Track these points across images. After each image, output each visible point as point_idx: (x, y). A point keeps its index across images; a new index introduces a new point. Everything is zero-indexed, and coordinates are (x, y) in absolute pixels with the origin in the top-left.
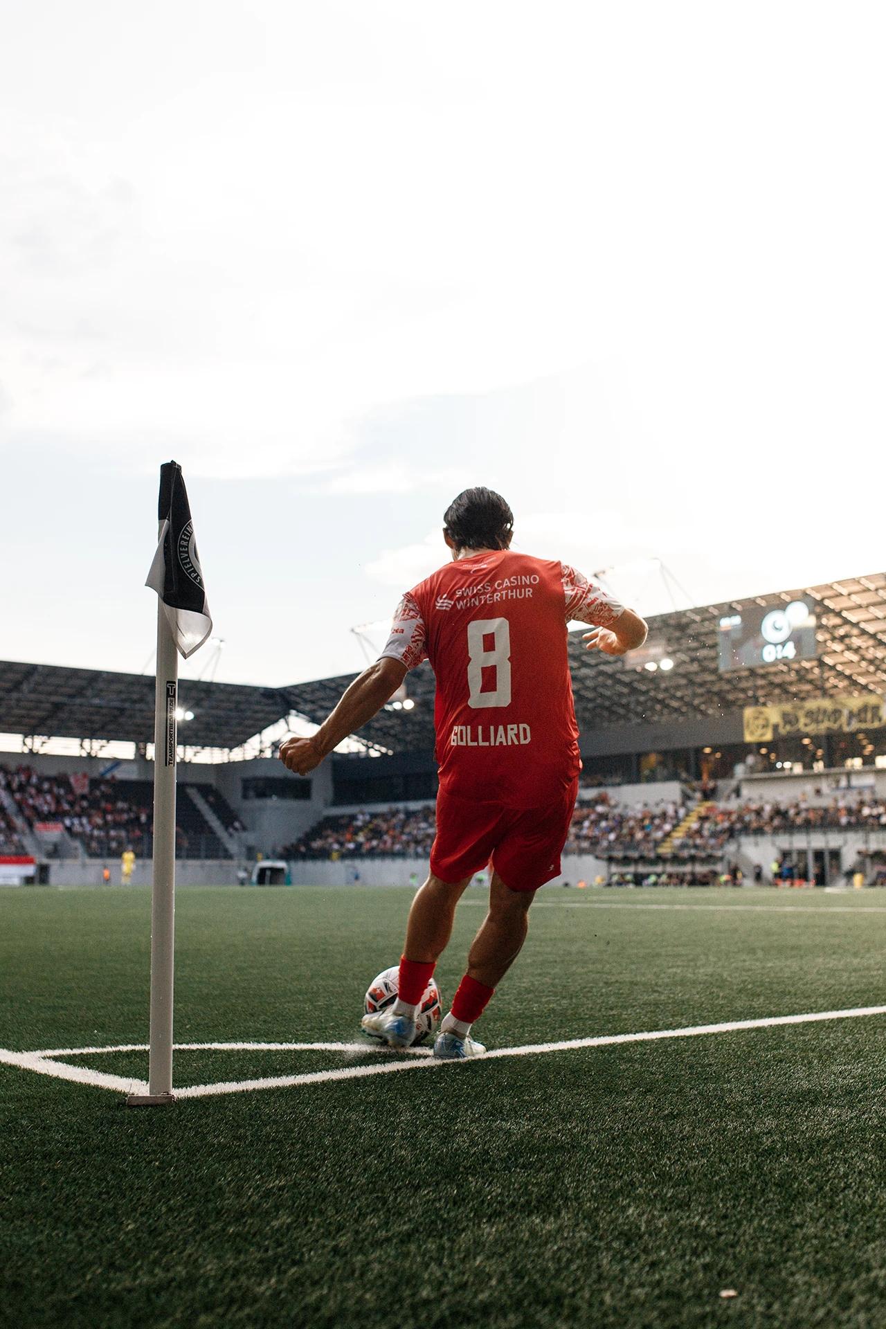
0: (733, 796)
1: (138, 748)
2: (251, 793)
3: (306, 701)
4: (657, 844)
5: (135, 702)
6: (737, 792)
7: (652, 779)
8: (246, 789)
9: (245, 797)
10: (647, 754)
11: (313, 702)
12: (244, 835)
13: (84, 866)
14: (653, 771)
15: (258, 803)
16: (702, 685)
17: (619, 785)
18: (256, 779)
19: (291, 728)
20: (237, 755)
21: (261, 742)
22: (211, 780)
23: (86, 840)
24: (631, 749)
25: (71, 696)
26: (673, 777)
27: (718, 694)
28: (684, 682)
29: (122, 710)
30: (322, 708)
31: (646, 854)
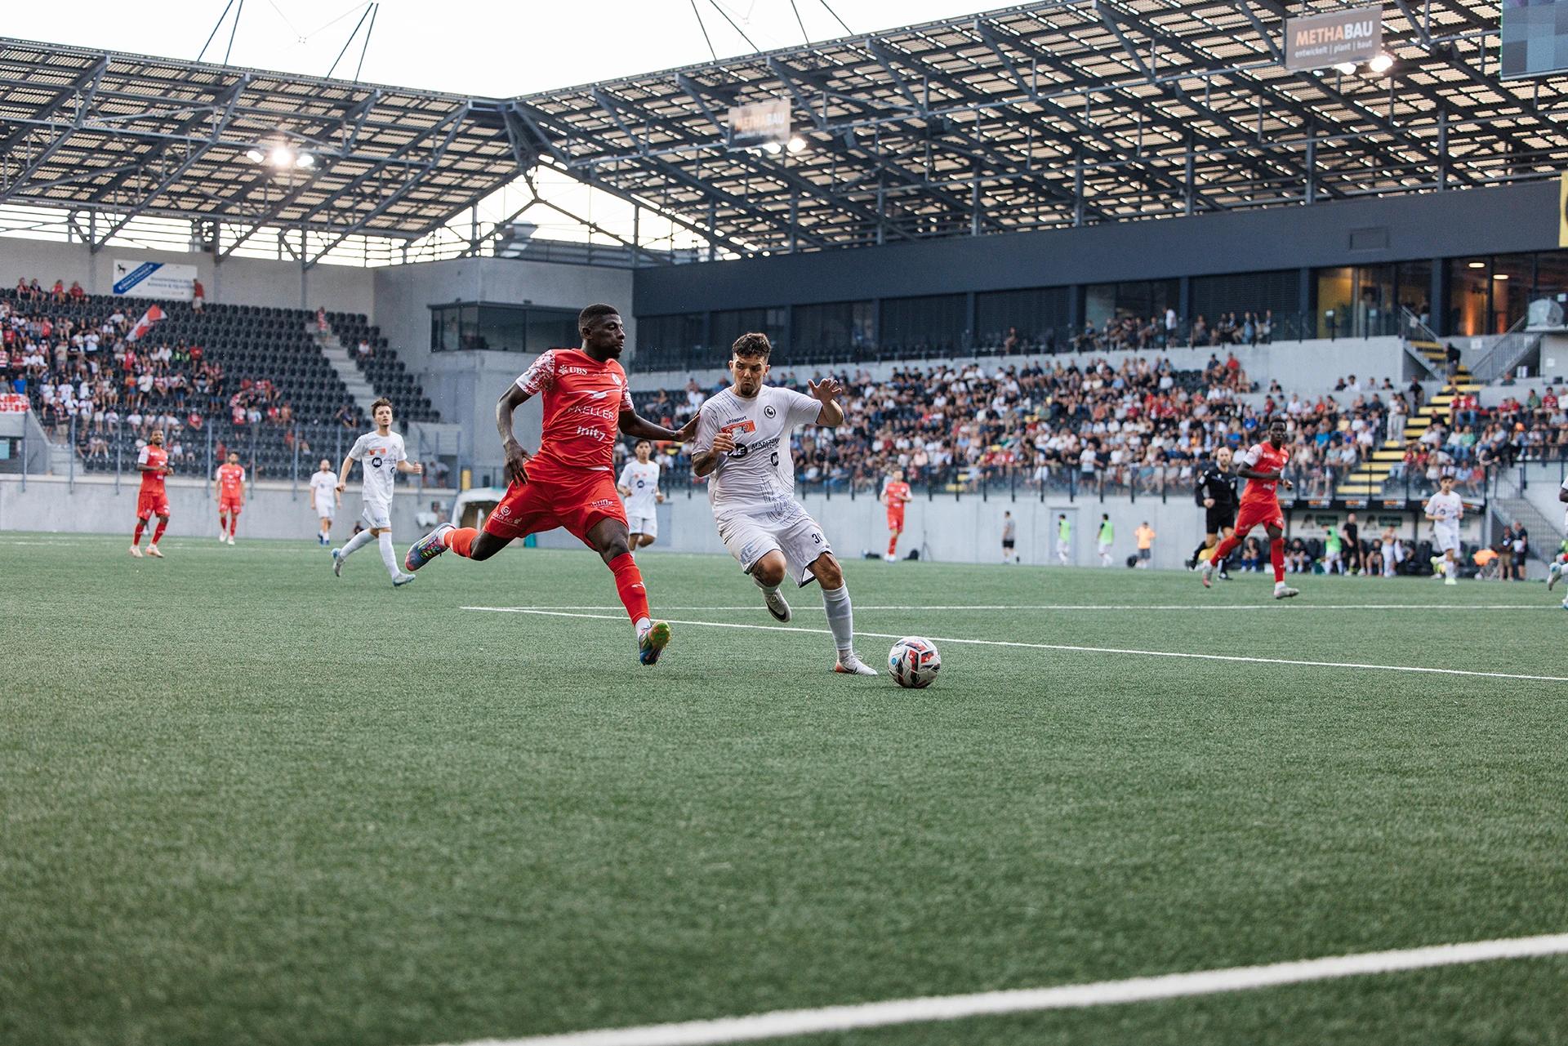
0: (1523, 371)
1: (198, 232)
2: (451, 337)
3: (574, 134)
4: (1339, 474)
5: (184, 126)
6: (1533, 365)
7: (1342, 327)
8: (437, 328)
9: (437, 345)
10: (1331, 270)
11: (588, 135)
12: (430, 428)
13: (73, 488)
14: (1347, 311)
15: (464, 360)
16: (1468, 113)
17: (1266, 340)
18: (459, 305)
19: (540, 195)
20: (420, 252)
21: (475, 224)
22: (363, 304)
23: (80, 433)
24: (1301, 258)
25: (42, 110)
26: (1389, 326)
27: (1504, 134)
28: (1427, 105)
29: (157, 144)
30: (610, 151)
31: (1312, 497)
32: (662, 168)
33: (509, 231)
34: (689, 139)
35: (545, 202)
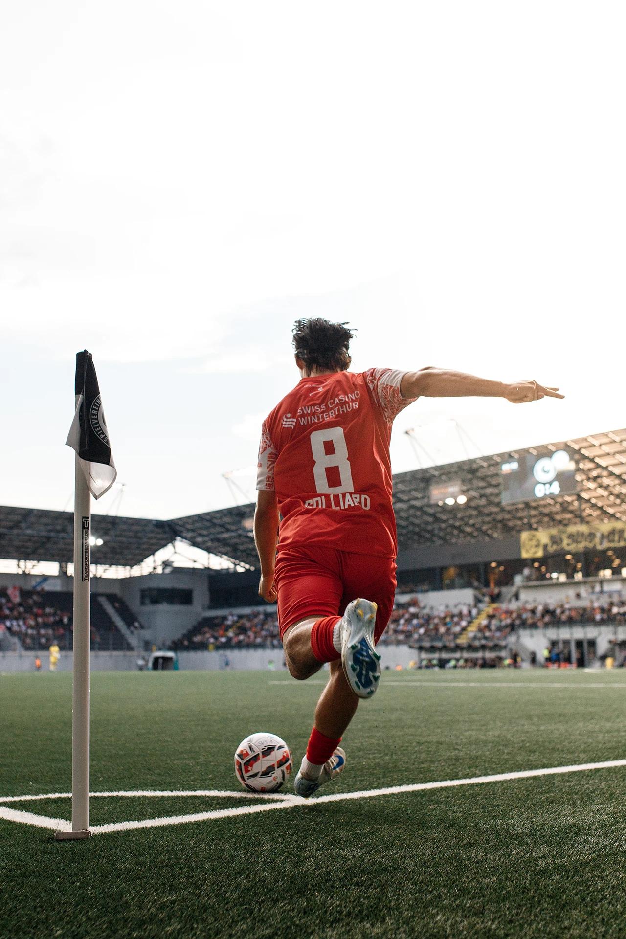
0: (514, 599)
1: (61, 567)
2: (147, 600)
3: (188, 530)
4: (456, 636)
5: (58, 532)
6: (517, 596)
7: (451, 587)
8: (143, 597)
9: (143, 603)
10: (447, 568)
11: (193, 530)
12: (142, 632)
13: (21, 656)
14: (453, 581)
15: (152, 608)
16: (489, 515)
17: (427, 591)
18: (150, 589)
19: (177, 551)
20: (136, 571)
21: (154, 561)
22: (116, 590)
23: (22, 637)
24: (437, 564)
25: (11, 528)
26: (468, 585)
27: (501, 521)
28: (475, 513)
29: (48, 538)
30: (200, 535)
31: (447, 644)
32: (218, 540)
33: (166, 564)
34: (228, 530)
35: (180, 554)
